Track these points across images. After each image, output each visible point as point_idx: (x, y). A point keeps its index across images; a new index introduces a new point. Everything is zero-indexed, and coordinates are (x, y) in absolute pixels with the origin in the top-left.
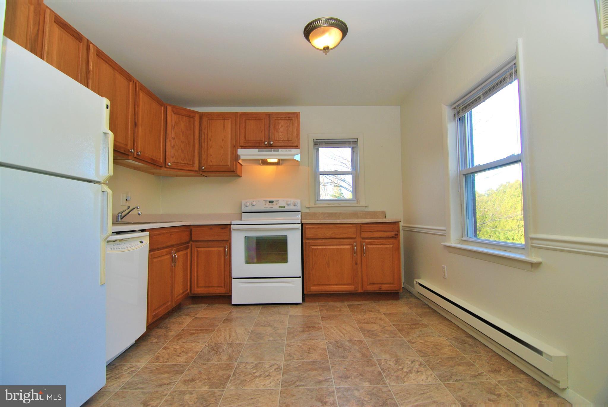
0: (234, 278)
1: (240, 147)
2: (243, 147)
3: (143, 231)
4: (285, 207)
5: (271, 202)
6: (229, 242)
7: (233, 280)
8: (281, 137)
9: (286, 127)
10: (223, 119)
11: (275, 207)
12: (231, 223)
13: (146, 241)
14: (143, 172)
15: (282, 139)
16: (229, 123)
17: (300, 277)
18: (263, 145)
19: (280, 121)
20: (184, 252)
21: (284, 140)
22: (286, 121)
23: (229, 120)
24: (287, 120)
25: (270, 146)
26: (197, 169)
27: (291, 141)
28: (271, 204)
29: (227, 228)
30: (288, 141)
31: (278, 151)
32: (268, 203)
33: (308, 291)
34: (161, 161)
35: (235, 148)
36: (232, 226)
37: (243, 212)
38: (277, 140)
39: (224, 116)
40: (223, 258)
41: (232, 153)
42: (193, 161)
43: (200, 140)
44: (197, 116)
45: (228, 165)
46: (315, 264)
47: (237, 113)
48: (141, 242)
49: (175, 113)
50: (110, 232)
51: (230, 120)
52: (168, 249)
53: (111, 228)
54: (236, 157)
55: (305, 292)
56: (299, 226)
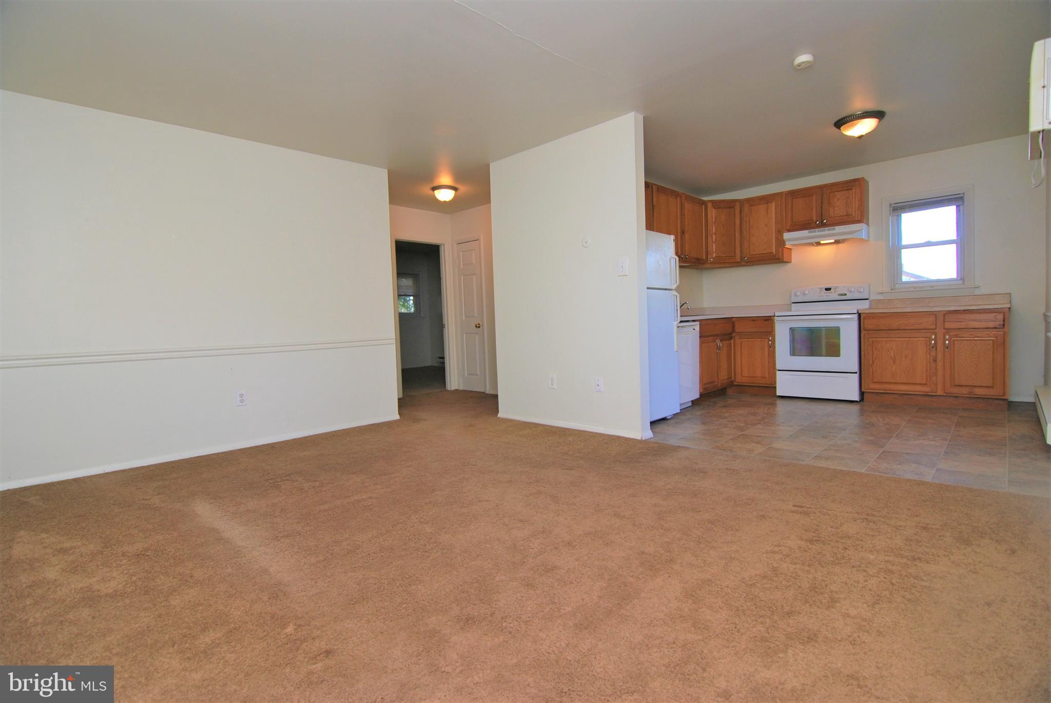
0: (779, 370)
1: (786, 231)
2: (789, 231)
3: (694, 321)
4: (846, 295)
5: (828, 289)
6: (773, 333)
7: (778, 372)
8: (838, 212)
9: (844, 199)
10: (766, 202)
11: (832, 295)
12: (774, 314)
13: (697, 328)
14: (690, 268)
15: (839, 215)
16: (773, 205)
17: (856, 373)
18: (815, 225)
19: (837, 193)
20: (727, 342)
21: (842, 215)
22: (843, 192)
23: (772, 202)
24: (845, 190)
25: (822, 225)
26: (738, 260)
27: (851, 215)
28: (827, 291)
29: (768, 321)
30: (847, 215)
31: (834, 229)
32: (824, 290)
33: (866, 388)
34: (704, 258)
35: (780, 233)
36: (775, 317)
37: (793, 303)
38: (833, 216)
39: (766, 199)
40: (766, 350)
41: (777, 239)
42: (735, 253)
43: (741, 230)
44: (738, 205)
45: (773, 253)
46: (875, 359)
47: (782, 193)
48: (694, 329)
49: (715, 208)
50: (679, 321)
51: (774, 203)
52: (714, 338)
53: (679, 319)
54: (781, 243)
55: (863, 390)
56: (856, 316)
